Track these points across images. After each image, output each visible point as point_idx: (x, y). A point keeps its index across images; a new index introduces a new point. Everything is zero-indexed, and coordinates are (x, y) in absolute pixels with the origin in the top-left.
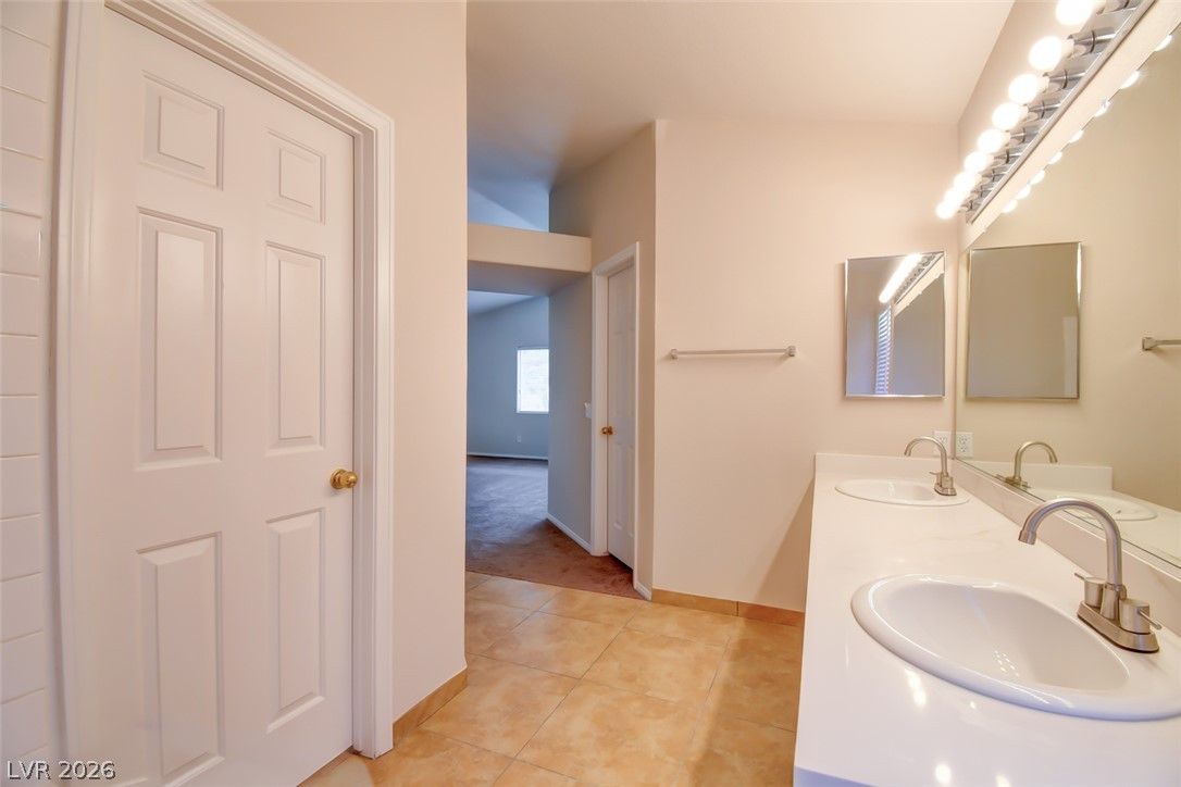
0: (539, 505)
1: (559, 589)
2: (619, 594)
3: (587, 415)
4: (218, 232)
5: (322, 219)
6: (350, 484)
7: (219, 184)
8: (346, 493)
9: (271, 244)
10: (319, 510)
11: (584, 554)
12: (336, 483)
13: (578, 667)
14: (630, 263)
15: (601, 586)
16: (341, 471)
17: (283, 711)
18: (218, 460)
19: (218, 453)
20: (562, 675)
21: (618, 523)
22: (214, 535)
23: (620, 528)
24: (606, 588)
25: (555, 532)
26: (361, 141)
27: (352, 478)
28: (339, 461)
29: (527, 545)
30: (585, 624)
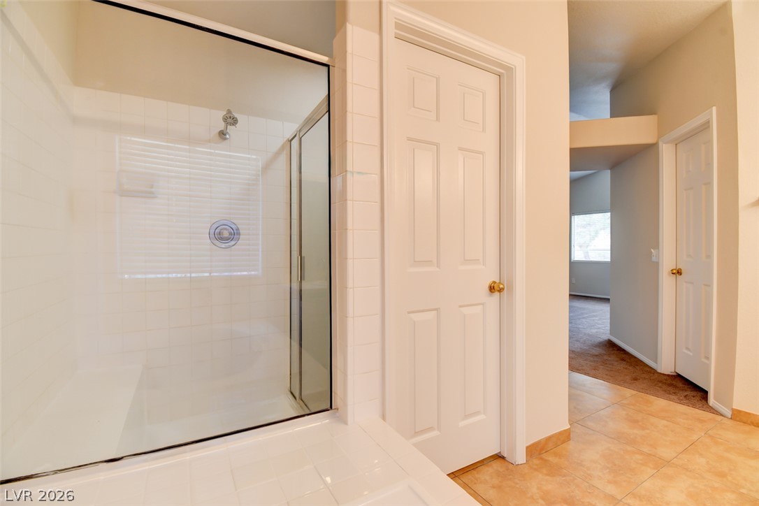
0: (599, 328)
1: (634, 392)
2: (694, 406)
3: (654, 259)
4: (437, 145)
5: (484, 130)
6: (500, 290)
7: (438, 119)
8: (497, 294)
9: (460, 149)
10: (483, 304)
11: (652, 371)
12: (492, 289)
13: (666, 453)
14: (706, 126)
15: (672, 397)
16: (494, 282)
17: (467, 417)
18: (438, 269)
19: (438, 266)
20: (650, 455)
21: (687, 349)
22: (436, 309)
23: (691, 354)
24: (679, 399)
25: (618, 350)
26: (504, 75)
27: (501, 286)
28: (493, 277)
29: (596, 356)
30: (664, 422)
